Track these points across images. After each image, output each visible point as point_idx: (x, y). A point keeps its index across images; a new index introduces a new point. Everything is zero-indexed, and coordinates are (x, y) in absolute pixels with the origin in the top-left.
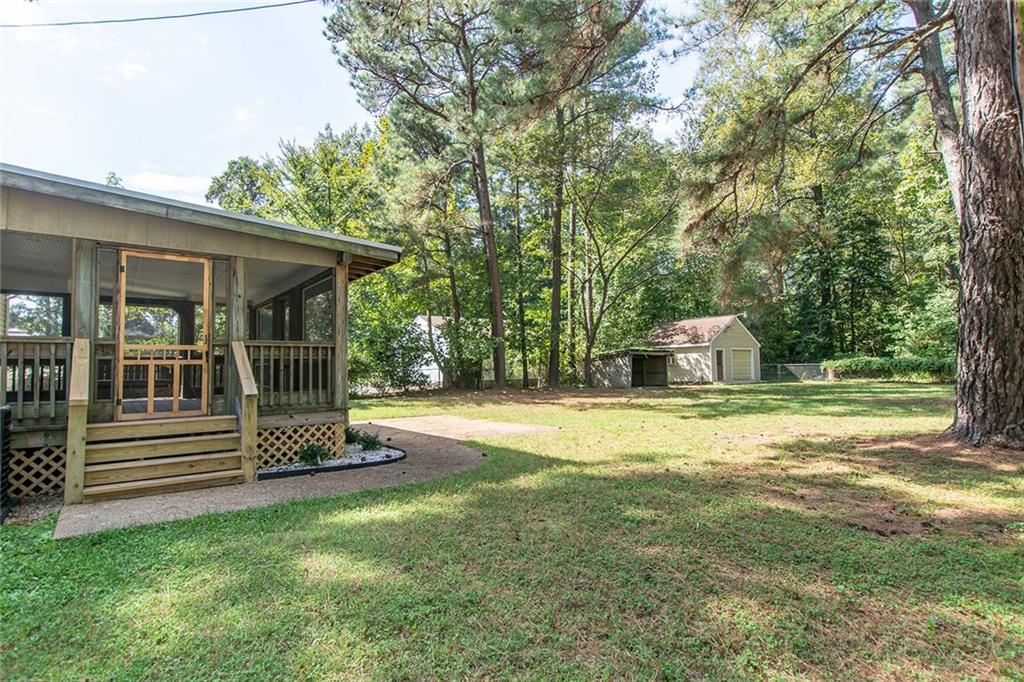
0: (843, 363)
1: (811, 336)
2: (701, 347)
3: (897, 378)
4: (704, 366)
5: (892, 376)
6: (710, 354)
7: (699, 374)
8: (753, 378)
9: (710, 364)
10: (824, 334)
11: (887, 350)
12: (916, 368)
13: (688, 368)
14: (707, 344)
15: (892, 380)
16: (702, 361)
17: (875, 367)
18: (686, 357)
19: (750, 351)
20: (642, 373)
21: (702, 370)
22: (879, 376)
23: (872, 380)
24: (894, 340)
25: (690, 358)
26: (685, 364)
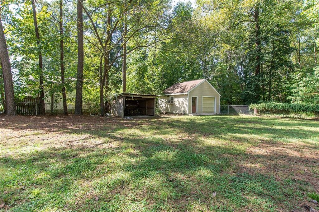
0: (261, 105)
1: (247, 92)
2: (184, 95)
3: (292, 115)
4: (185, 106)
5: (289, 114)
6: (188, 99)
7: (183, 109)
8: (215, 112)
9: (188, 104)
10: (255, 90)
11: (287, 99)
12: (304, 110)
13: (178, 106)
14: (186, 93)
15: (289, 116)
16: (185, 102)
17: (279, 108)
18: (178, 101)
19: (214, 98)
20: (145, 108)
21: (184, 107)
22: (282, 114)
23: (278, 115)
24: (292, 93)
25: (180, 101)
26: (177, 104)
